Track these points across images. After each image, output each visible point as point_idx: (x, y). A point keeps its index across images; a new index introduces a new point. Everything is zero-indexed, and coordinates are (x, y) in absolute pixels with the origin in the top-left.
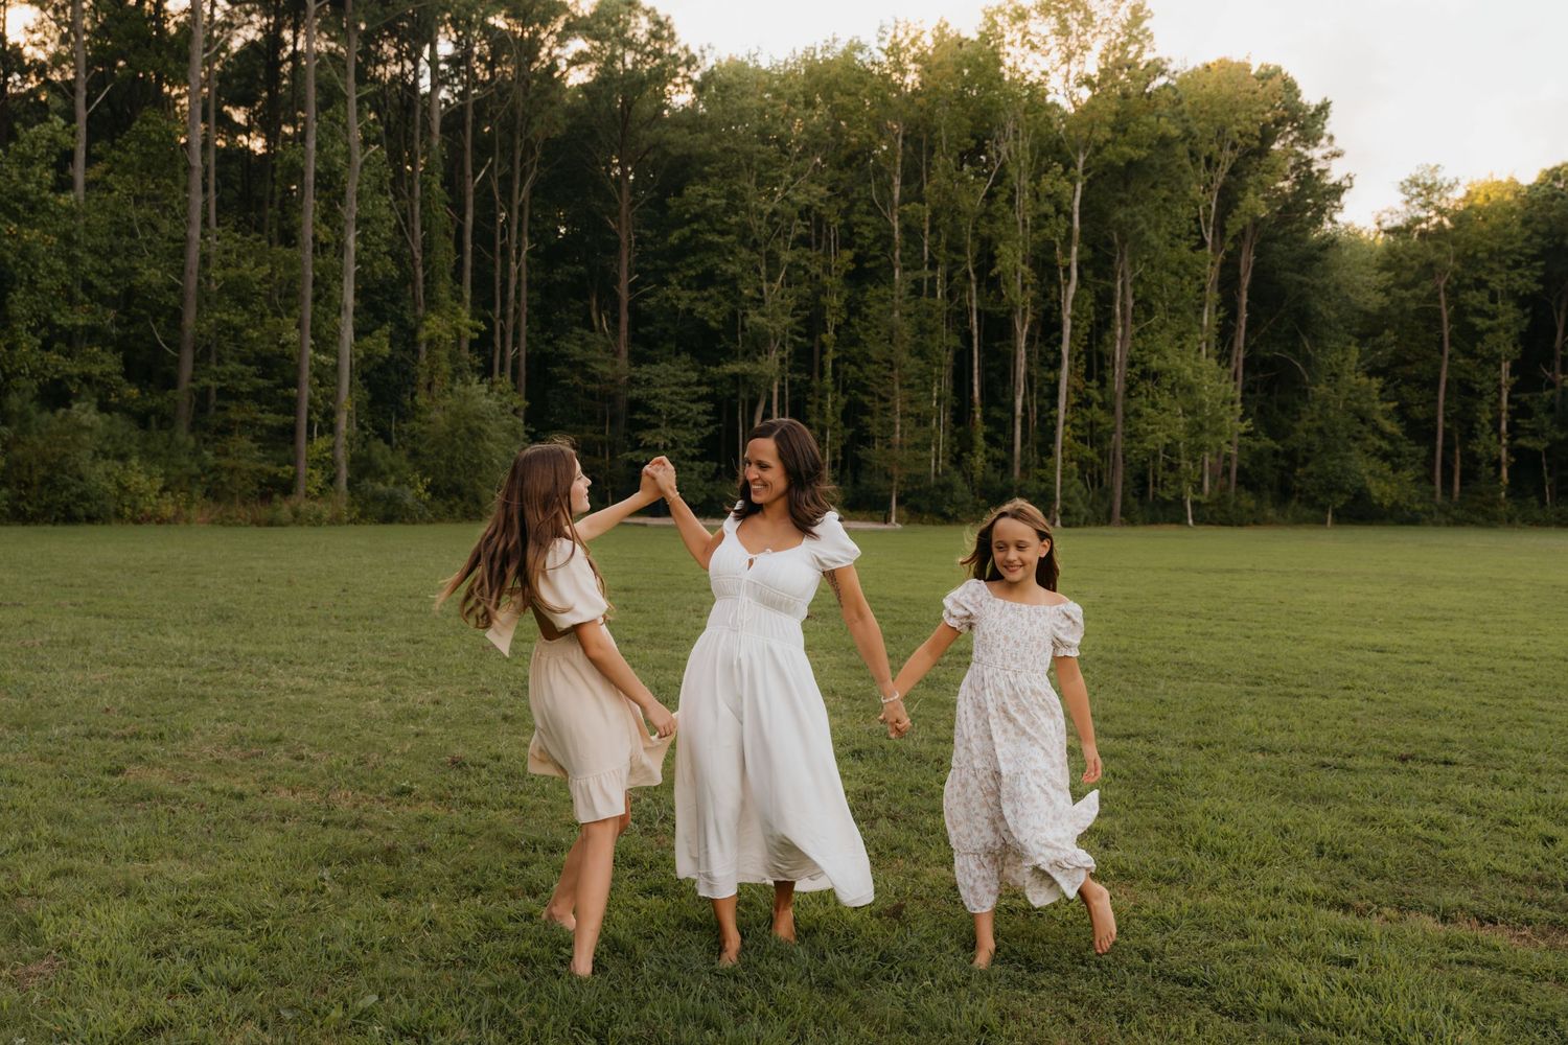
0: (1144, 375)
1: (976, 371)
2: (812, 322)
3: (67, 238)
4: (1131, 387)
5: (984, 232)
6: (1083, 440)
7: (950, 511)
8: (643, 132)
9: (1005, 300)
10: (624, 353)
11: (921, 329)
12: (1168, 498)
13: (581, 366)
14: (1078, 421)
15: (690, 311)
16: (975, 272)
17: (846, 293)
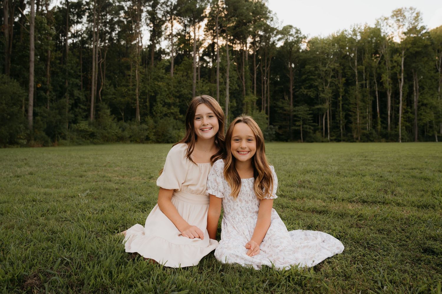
0: (423, 105)
1: (378, 105)
2: (336, 95)
3: (168, 84)
4: (419, 108)
5: (378, 71)
6: (406, 121)
7: (372, 139)
8: (294, 54)
9: (384, 88)
10: (292, 104)
11: (364, 96)
12: (430, 135)
13: (282, 108)
14: (405, 117)
15: (307, 94)
16: (377, 81)
17: (344, 88)
